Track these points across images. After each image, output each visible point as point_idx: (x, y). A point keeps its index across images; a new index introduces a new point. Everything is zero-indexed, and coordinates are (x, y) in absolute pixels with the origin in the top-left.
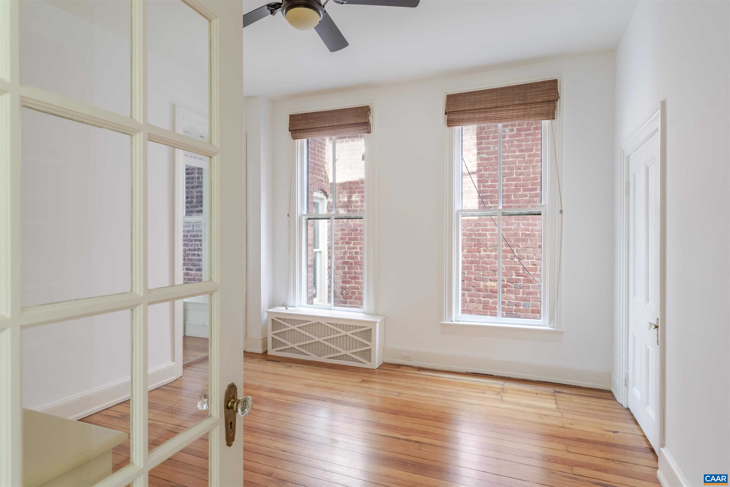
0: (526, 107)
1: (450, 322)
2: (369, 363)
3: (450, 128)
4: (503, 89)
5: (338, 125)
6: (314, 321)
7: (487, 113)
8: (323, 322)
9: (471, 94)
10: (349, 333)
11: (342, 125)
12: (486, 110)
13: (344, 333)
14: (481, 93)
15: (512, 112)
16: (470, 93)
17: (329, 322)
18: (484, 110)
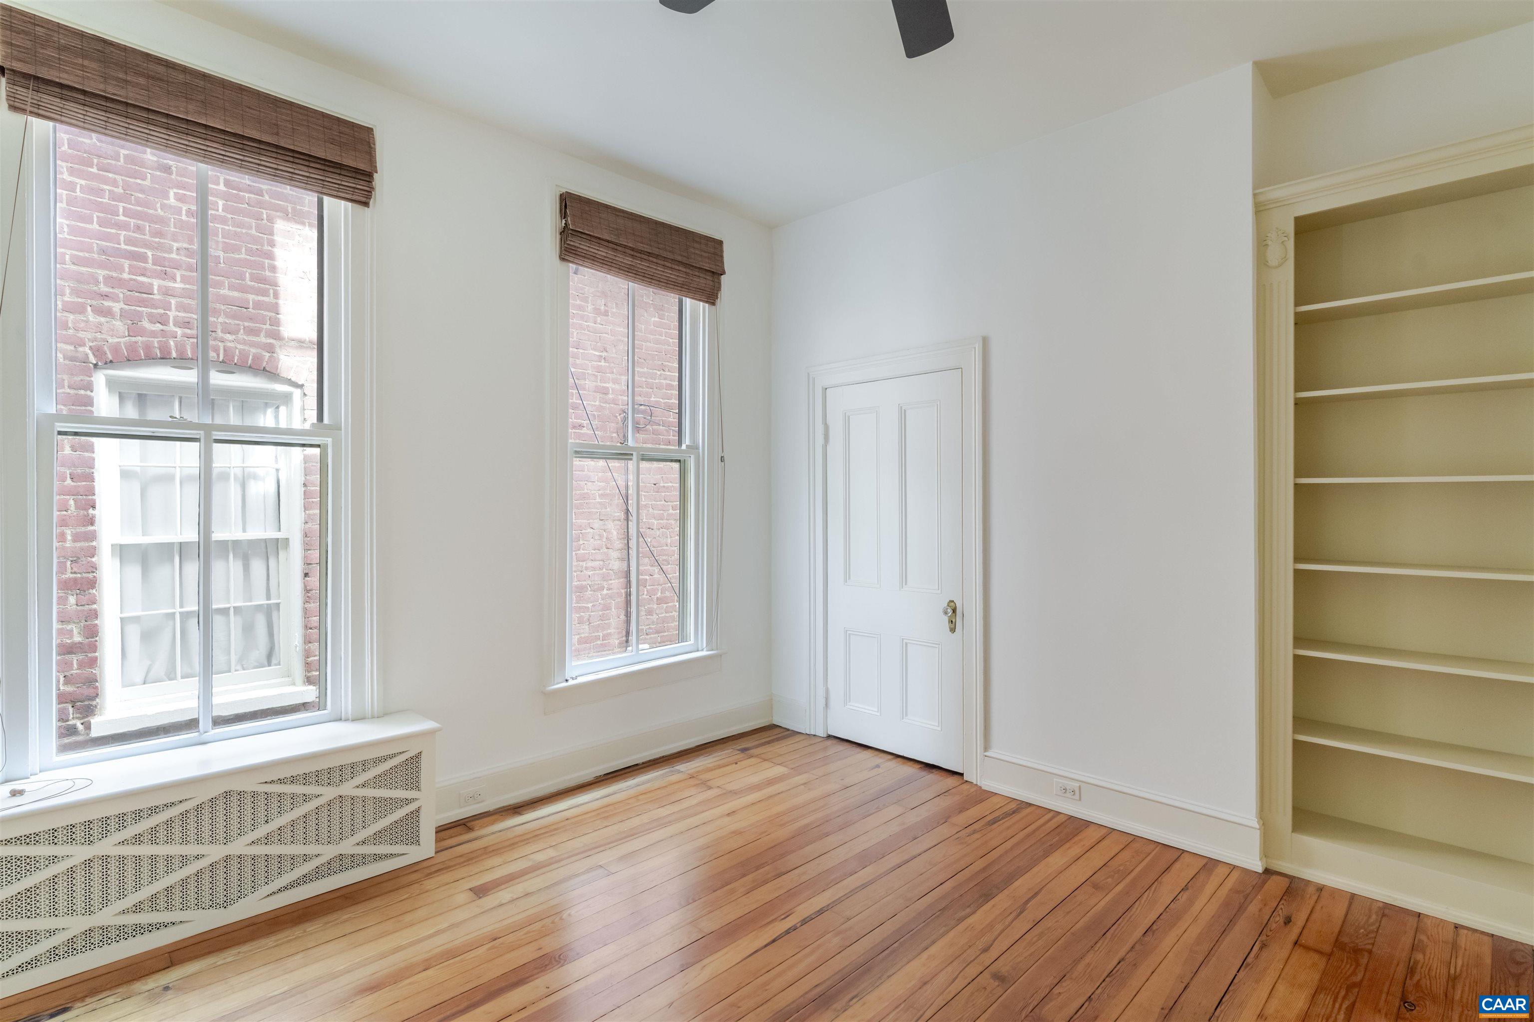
0: (688, 271)
1: (564, 684)
2: (414, 848)
3: (565, 264)
4: (657, 223)
5: (260, 142)
6: (203, 795)
7: (636, 260)
8: (249, 785)
9: (609, 210)
10: (348, 789)
11: (277, 147)
12: (635, 254)
13: (329, 793)
14: (626, 215)
15: (671, 272)
16: (607, 207)
17: (269, 780)
18: (632, 253)
